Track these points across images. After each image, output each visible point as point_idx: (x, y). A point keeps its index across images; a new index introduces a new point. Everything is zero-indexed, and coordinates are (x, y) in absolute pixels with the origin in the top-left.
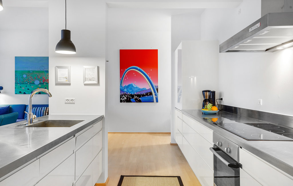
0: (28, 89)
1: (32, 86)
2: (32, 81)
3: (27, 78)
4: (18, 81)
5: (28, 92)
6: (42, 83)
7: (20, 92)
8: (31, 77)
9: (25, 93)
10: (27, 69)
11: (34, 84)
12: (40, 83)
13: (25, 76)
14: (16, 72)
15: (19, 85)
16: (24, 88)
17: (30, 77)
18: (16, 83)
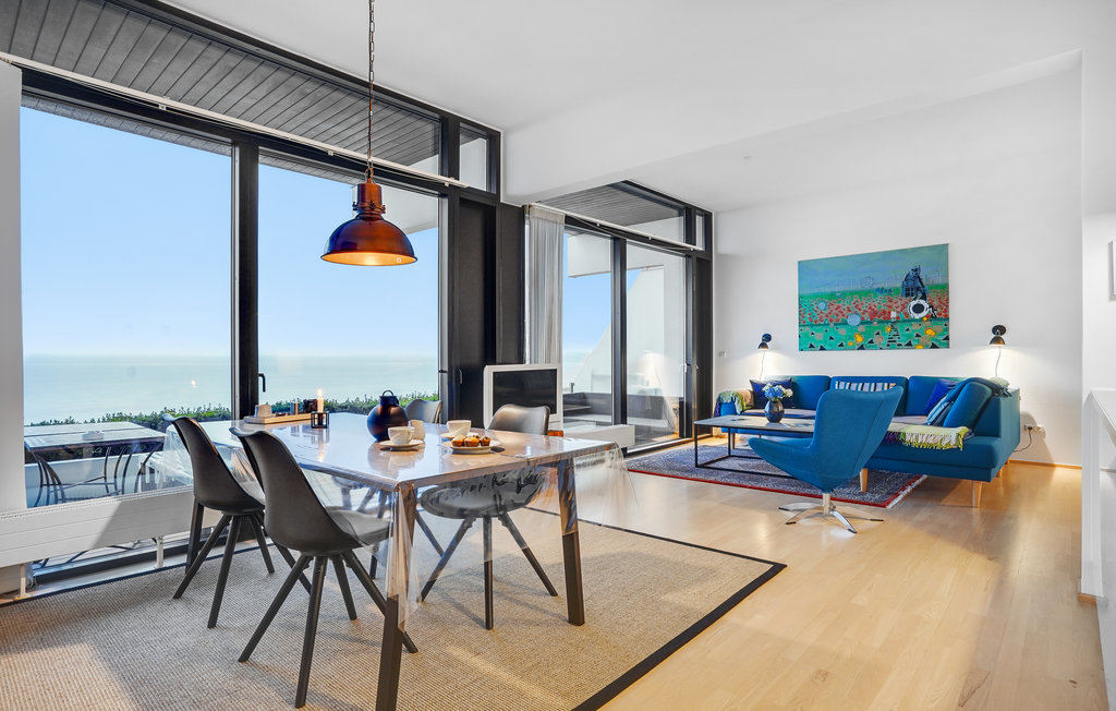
0: (831, 338)
1: (842, 330)
2: (840, 317)
3: (826, 312)
4: (807, 319)
5: (831, 345)
6: (867, 322)
7: (811, 346)
8: (839, 307)
9: (822, 349)
10: (828, 290)
11: (846, 323)
12: (863, 322)
13: (822, 306)
14: (800, 297)
15: (807, 330)
16: (819, 336)
17: (835, 307)
18: (802, 324)
